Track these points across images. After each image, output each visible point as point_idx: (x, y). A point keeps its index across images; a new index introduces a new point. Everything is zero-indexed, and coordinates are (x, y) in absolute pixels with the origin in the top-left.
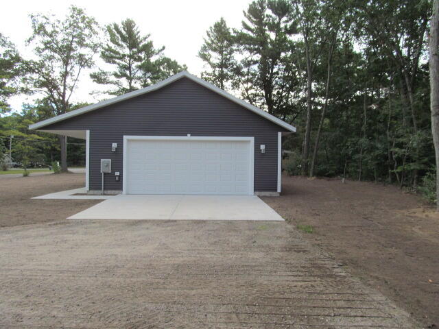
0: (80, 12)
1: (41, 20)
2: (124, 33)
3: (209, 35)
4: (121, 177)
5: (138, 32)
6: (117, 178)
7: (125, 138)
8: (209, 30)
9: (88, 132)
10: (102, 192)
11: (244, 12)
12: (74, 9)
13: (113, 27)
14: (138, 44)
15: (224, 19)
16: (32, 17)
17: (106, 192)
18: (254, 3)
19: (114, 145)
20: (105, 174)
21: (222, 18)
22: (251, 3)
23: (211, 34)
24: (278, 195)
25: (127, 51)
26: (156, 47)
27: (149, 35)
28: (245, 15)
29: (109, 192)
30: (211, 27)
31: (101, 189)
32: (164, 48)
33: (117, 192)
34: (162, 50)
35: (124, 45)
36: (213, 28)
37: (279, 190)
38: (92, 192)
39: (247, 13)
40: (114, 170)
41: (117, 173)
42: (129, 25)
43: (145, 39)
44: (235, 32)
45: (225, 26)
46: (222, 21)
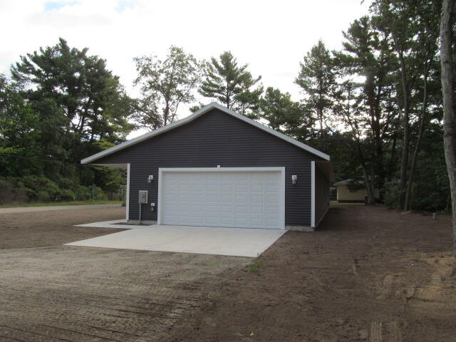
0: (179, 51)
1: (145, 62)
2: (222, 66)
3: (306, 60)
4: (156, 208)
5: (236, 64)
6: (152, 209)
7: (161, 170)
8: (307, 56)
9: (129, 165)
10: (139, 222)
11: (343, 32)
12: (174, 49)
13: (211, 61)
14: (236, 76)
15: (323, 42)
16: (137, 60)
17: (143, 222)
18: (356, 21)
19: (151, 177)
20: (142, 204)
21: (320, 42)
22: (353, 22)
23: (308, 59)
24: (312, 230)
25: (225, 84)
26: (254, 77)
27: (246, 66)
28: (345, 36)
29: (146, 222)
30: (308, 53)
31: (138, 219)
32: (260, 77)
33: (152, 222)
34: (258, 80)
35: (222, 78)
36: (311, 53)
37: (313, 225)
38: (131, 222)
39: (347, 34)
40: (150, 201)
41: (153, 204)
42: (226, 58)
43: (242, 70)
44: (335, 54)
45: (324, 49)
46: (321, 45)
